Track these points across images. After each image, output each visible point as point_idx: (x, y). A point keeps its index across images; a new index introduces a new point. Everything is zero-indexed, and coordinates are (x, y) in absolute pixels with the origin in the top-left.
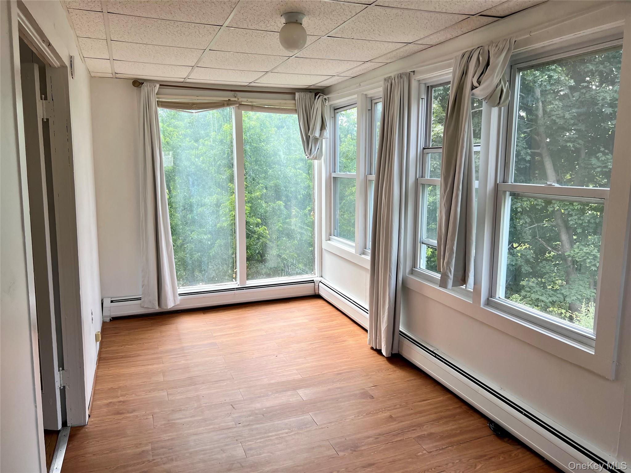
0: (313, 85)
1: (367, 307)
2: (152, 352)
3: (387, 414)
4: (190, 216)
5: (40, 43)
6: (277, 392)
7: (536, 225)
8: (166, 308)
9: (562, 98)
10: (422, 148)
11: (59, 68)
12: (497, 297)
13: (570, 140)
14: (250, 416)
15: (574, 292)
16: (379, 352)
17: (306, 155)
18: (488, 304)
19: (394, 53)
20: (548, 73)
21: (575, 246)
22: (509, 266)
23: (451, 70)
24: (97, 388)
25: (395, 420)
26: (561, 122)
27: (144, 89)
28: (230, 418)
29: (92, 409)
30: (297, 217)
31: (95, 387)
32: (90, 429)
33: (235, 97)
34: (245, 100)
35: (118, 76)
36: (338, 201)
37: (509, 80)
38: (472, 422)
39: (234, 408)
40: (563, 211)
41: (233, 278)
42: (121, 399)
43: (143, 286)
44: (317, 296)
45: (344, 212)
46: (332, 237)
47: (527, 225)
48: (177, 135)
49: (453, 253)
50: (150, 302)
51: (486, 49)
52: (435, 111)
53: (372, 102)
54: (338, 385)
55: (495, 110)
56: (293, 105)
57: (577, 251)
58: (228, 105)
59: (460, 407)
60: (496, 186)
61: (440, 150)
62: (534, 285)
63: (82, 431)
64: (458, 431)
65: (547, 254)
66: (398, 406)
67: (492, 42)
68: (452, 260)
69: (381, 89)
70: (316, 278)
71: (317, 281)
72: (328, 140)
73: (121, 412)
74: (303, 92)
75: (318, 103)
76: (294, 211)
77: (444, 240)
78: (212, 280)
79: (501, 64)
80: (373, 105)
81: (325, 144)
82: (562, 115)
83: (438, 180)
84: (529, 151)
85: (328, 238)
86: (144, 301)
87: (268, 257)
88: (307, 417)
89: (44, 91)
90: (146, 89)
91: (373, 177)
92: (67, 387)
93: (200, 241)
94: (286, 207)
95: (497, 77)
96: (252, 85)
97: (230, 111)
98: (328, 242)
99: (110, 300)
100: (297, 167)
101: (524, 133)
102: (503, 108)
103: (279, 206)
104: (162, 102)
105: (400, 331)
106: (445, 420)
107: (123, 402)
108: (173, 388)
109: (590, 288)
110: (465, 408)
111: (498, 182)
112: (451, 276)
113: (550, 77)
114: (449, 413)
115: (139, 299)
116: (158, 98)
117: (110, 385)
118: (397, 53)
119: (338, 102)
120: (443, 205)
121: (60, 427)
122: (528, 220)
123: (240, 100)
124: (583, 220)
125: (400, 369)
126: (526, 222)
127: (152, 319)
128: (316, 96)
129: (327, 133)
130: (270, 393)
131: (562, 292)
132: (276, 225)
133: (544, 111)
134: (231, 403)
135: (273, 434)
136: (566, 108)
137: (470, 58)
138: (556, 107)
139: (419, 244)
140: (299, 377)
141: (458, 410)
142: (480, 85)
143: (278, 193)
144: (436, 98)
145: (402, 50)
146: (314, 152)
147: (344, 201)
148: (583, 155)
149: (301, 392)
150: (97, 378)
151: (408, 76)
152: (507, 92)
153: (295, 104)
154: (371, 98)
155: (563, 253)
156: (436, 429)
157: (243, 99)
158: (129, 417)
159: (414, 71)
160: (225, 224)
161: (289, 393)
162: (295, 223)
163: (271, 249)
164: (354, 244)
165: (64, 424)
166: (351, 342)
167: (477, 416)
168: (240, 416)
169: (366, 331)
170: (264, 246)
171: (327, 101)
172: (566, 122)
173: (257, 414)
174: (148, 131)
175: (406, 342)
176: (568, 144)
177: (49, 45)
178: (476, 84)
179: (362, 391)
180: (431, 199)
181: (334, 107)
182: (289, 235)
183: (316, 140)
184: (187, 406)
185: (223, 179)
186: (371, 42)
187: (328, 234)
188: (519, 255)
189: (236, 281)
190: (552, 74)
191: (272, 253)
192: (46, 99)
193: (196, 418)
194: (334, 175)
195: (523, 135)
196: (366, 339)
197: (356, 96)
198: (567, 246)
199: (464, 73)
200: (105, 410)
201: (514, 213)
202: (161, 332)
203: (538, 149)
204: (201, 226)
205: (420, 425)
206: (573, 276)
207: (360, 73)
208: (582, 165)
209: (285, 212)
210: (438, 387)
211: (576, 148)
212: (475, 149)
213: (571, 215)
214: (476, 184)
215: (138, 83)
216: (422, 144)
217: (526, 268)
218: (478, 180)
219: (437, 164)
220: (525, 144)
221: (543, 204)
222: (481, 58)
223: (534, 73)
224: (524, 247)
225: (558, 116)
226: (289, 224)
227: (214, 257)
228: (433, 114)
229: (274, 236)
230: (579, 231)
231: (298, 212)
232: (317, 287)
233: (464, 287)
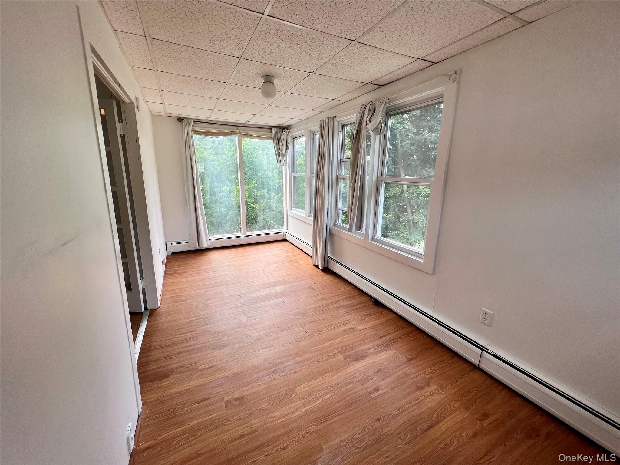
0: (282, 124)
1: (311, 244)
2: (195, 270)
3: (322, 297)
4: (214, 198)
5: (113, 84)
6: (264, 288)
7: (396, 204)
8: (202, 247)
9: (410, 139)
10: (340, 159)
11: (129, 103)
12: (377, 236)
13: (414, 161)
14: (250, 301)
15: (412, 237)
16: (317, 267)
17: (278, 163)
18: (372, 240)
19: (325, 106)
20: (404, 125)
21: (414, 215)
22: (383, 224)
23: (355, 115)
24: (164, 289)
25: (325, 300)
26: (409, 151)
27: (184, 123)
28: (238, 302)
29: (162, 300)
30: (274, 199)
31: (163, 288)
32: (161, 310)
33: (238, 130)
34: (244, 131)
35: (168, 115)
36: (296, 191)
37: (385, 121)
38: (364, 299)
39: (241, 297)
40: (409, 197)
41: (238, 231)
42: (178, 294)
43: (189, 235)
44: (285, 240)
45: (299, 197)
46: (293, 208)
47: (391, 204)
48: (206, 153)
49: (355, 213)
50: (194, 244)
51: (374, 103)
52: (346, 143)
53: (313, 134)
54: (296, 284)
55: (378, 137)
56: (271, 136)
57: (414, 217)
58: (234, 134)
59: (357, 292)
60: (378, 178)
61: (349, 160)
62: (394, 234)
63: (156, 312)
64: (356, 304)
65: (400, 219)
66: (327, 293)
67: (377, 99)
68: (355, 217)
69: (318, 126)
70: (285, 231)
71: (285, 232)
72: (290, 155)
73: (178, 301)
74: (275, 128)
75: (284, 134)
76: (273, 195)
77: (351, 207)
78: (228, 232)
79: (382, 111)
80: (314, 135)
81: (288, 157)
82: (410, 148)
83: (348, 176)
84: (394, 166)
85: (291, 209)
86: (190, 243)
87: (258, 220)
88: (280, 300)
89: (120, 118)
90: (186, 123)
91: (314, 175)
92: (146, 289)
93: (221, 212)
94: (268, 193)
95: (379, 118)
96: (247, 123)
97: (235, 137)
98: (291, 211)
99: (170, 243)
100: (274, 172)
101: (391, 157)
102: (382, 136)
103: (264, 192)
104: (195, 131)
105: (328, 256)
106: (350, 298)
107: (179, 296)
108: (207, 288)
109: (420, 235)
110: (360, 292)
111: (378, 176)
112: (354, 226)
113: (404, 128)
114: (352, 295)
115: (186, 242)
116: (193, 129)
117: (172, 288)
118: (327, 106)
119: (295, 134)
120: (350, 188)
121: (143, 310)
122: (392, 202)
123: (241, 131)
124: (418, 201)
125: (328, 274)
126: (391, 203)
127: (195, 253)
128: (283, 130)
129: (290, 151)
130: (260, 289)
131: (407, 237)
132: (263, 203)
133: (401, 146)
134: (239, 295)
135: (262, 309)
136: (412, 144)
137: (365, 108)
138: (407, 143)
139: (338, 210)
140: (276, 280)
141: (357, 294)
142: (370, 122)
143: (263, 186)
144: (347, 137)
145: (329, 103)
146: (283, 162)
147: (300, 191)
148: (419, 169)
149: (277, 288)
150: (164, 284)
151: (333, 118)
152: (384, 127)
153: (272, 135)
154: (313, 131)
155: (408, 218)
156: (346, 303)
157: (242, 131)
158: (183, 304)
159: (336, 116)
160: (235, 202)
161: (270, 288)
162: (273, 202)
163: (260, 216)
164: (304, 212)
165: (146, 308)
166: (303, 262)
167: (366, 296)
168: (245, 301)
169: (311, 257)
170: (256, 215)
171: (289, 134)
172: (411, 151)
173: (253, 300)
174: (188, 147)
175: (331, 261)
176: (412, 163)
177: (120, 85)
178: (368, 122)
179: (308, 286)
180: (344, 191)
181: (293, 137)
182: (270, 209)
183: (283, 155)
184: (215, 297)
185: (233, 178)
186: (312, 97)
187: (290, 208)
188: (387, 219)
189: (241, 232)
190: (405, 126)
191: (260, 219)
192: (122, 122)
193: (220, 303)
194: (293, 174)
195: (390, 158)
196: (311, 261)
197: (305, 130)
198: (410, 215)
199: (362, 116)
200: (169, 300)
201: (386, 197)
202: (200, 260)
203: (397, 166)
204: (221, 203)
205: (338, 302)
206: (412, 229)
207: (307, 117)
208: (419, 174)
209: (267, 196)
210: (347, 283)
211: (416, 165)
212: (367, 159)
213: (412, 199)
214: (367, 178)
215: (180, 119)
216: (340, 157)
217: (391, 226)
218: (368, 175)
219: (348, 172)
220: (391, 162)
221: (399, 194)
222: (371, 108)
223: (397, 125)
224: (390, 216)
225: (408, 148)
226: (270, 202)
227: (229, 220)
228: (346, 145)
229: (262, 209)
230: (416, 207)
231: (274, 196)
232: (285, 235)
233: (360, 231)
